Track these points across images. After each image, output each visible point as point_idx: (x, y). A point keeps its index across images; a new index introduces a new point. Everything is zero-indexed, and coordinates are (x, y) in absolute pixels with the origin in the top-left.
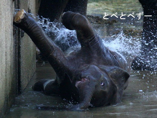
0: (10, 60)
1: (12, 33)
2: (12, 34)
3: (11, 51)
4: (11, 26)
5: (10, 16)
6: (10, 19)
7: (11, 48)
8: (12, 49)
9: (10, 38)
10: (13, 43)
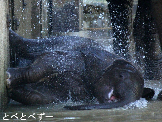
0: (4, 55)
1: (6, 25)
2: (6, 27)
3: (5, 45)
4: (4, 17)
5: (3, 6)
6: (4, 10)
7: (4, 42)
8: (6, 43)
9: (4, 30)
10: (6, 36)
